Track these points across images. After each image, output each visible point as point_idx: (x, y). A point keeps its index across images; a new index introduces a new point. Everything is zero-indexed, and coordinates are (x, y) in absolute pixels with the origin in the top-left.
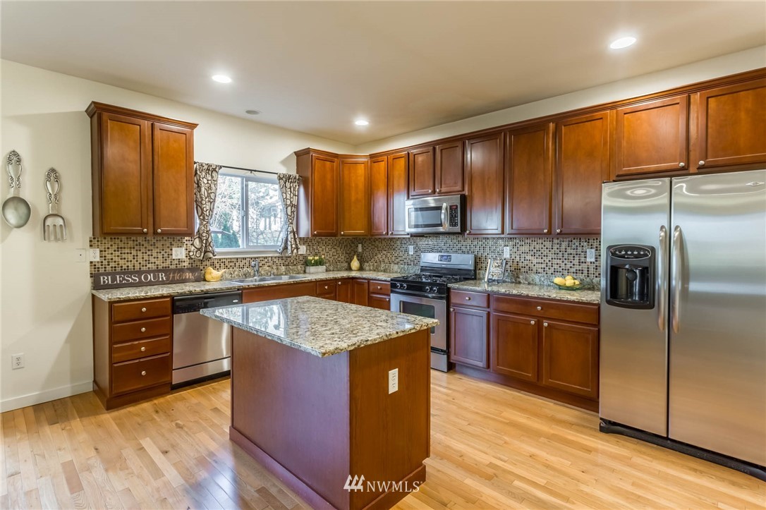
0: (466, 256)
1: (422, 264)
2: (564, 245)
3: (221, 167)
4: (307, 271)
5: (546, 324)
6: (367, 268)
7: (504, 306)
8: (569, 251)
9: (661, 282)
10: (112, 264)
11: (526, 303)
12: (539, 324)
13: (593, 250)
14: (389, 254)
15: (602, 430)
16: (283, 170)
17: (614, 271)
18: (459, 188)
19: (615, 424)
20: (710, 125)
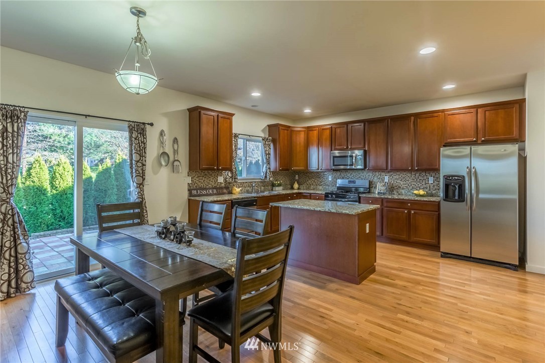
0: (363, 181)
1: (338, 185)
2: (417, 175)
3: (239, 134)
4: (274, 189)
5: (413, 212)
6: (302, 188)
7: (390, 205)
8: (420, 178)
9: (467, 191)
10: (196, 185)
11: (402, 203)
12: (409, 213)
13: (432, 178)
14: (316, 181)
15: (442, 256)
16: (263, 135)
17: (447, 186)
18: (362, 146)
19: (448, 254)
20: (486, 122)
